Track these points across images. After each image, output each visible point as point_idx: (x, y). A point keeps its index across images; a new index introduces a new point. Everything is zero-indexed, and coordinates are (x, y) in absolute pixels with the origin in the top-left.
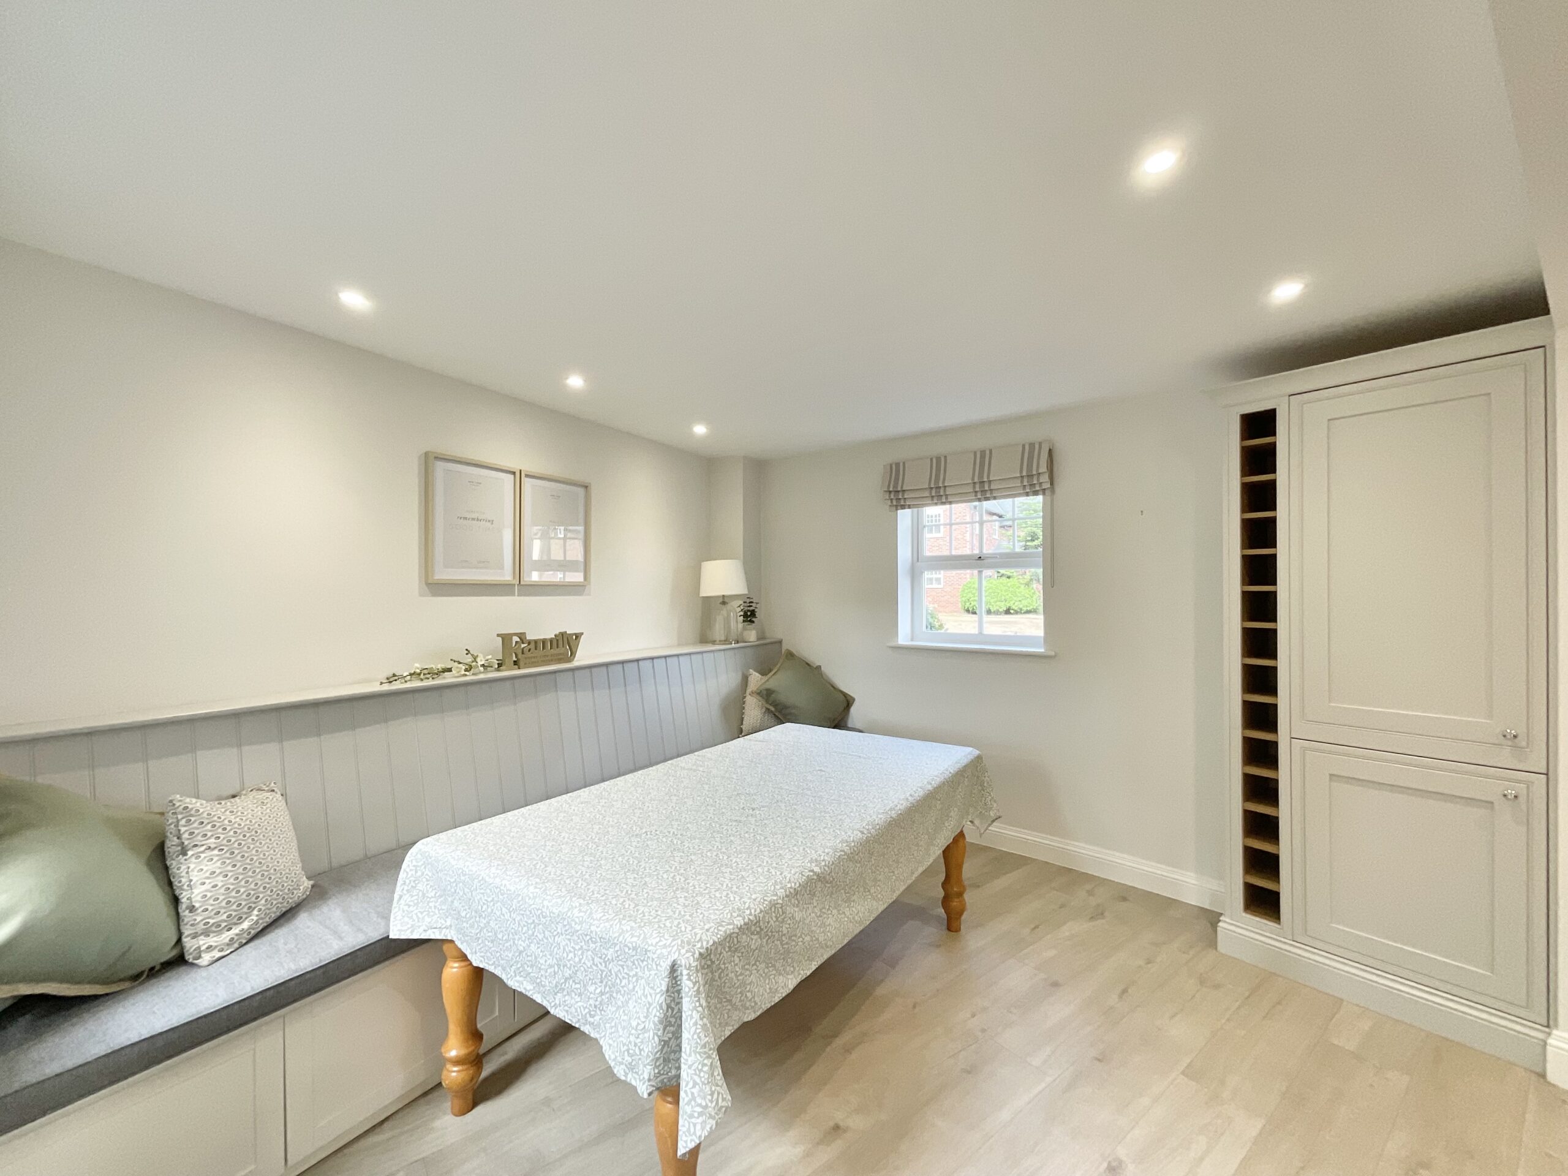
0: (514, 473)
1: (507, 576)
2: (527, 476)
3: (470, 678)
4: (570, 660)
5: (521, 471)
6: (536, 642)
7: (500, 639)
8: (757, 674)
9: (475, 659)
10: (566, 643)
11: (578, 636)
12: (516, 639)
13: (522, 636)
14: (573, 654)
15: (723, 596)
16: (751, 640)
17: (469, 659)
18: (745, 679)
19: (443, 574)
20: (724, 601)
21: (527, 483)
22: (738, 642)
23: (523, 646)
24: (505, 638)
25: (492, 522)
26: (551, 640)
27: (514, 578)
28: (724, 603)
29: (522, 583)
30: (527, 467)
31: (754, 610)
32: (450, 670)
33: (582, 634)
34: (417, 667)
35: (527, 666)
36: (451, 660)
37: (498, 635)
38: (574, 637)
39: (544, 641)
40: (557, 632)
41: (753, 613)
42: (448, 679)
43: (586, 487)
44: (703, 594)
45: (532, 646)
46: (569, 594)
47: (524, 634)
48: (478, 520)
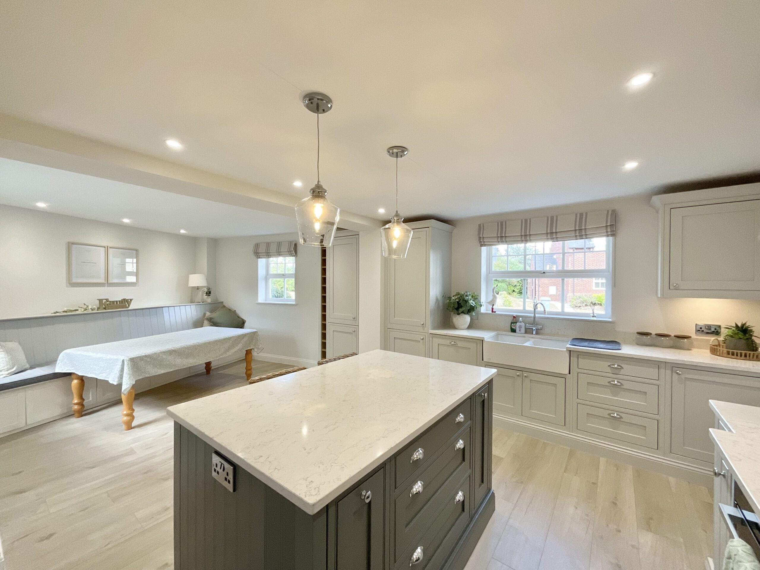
0: (105, 247)
1: (102, 280)
2: (110, 248)
3: (86, 312)
4: (127, 308)
5: (108, 246)
6: (113, 302)
7: (98, 301)
8: (209, 313)
9: (88, 306)
10: (125, 302)
11: (131, 300)
12: (104, 301)
13: (107, 300)
14: (129, 306)
15: (198, 287)
16: (209, 301)
17: (85, 307)
18: (205, 314)
19: (74, 280)
20: (198, 288)
21: (110, 250)
22: (203, 302)
23: (107, 303)
24: (100, 301)
25: (96, 263)
26: (120, 301)
27: (105, 281)
28: (198, 289)
29: (109, 283)
30: (110, 245)
31: (210, 291)
32: (78, 310)
33: (133, 299)
34: (65, 309)
35: (109, 309)
36: (79, 307)
37: (97, 299)
38: (129, 300)
39: (117, 302)
40: (122, 298)
41: (210, 293)
42: (77, 312)
43: (137, 250)
44: (189, 286)
45: (112, 303)
46: (129, 286)
47: (108, 299)
48: (90, 263)
